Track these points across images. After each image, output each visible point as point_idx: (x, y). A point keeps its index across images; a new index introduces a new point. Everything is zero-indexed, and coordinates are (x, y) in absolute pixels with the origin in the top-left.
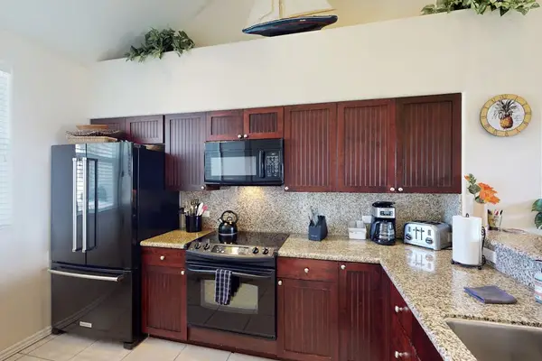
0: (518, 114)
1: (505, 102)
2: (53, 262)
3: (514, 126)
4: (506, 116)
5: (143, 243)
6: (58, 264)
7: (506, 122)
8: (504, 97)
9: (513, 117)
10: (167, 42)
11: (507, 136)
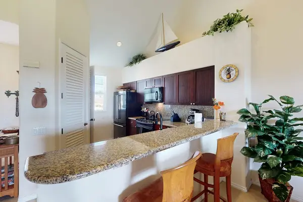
0: (233, 73)
1: (228, 68)
2: (114, 122)
3: (232, 78)
4: (229, 74)
5: (129, 118)
6: (115, 122)
7: (228, 76)
8: (227, 66)
9: (231, 74)
10: (139, 58)
11: (229, 82)
